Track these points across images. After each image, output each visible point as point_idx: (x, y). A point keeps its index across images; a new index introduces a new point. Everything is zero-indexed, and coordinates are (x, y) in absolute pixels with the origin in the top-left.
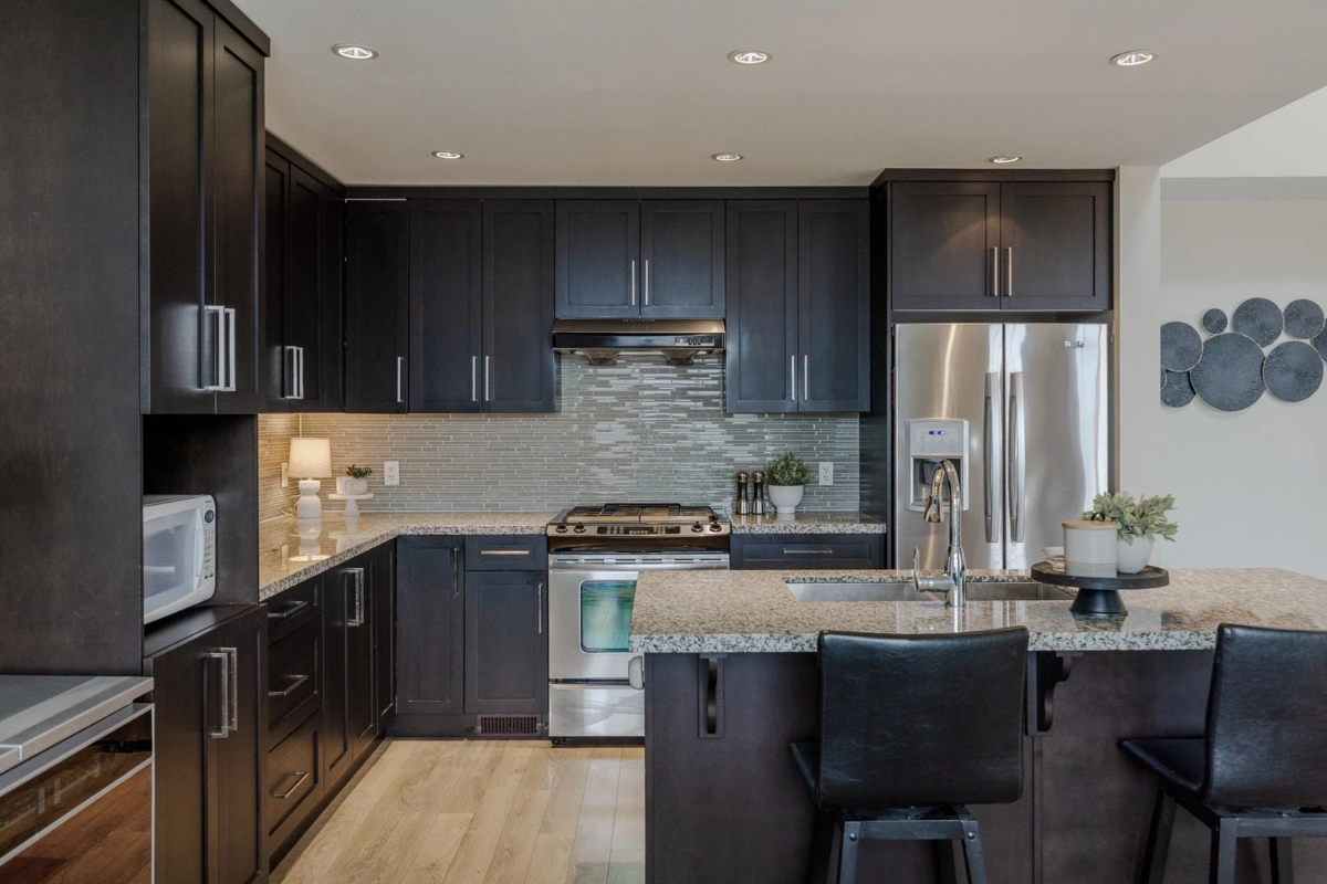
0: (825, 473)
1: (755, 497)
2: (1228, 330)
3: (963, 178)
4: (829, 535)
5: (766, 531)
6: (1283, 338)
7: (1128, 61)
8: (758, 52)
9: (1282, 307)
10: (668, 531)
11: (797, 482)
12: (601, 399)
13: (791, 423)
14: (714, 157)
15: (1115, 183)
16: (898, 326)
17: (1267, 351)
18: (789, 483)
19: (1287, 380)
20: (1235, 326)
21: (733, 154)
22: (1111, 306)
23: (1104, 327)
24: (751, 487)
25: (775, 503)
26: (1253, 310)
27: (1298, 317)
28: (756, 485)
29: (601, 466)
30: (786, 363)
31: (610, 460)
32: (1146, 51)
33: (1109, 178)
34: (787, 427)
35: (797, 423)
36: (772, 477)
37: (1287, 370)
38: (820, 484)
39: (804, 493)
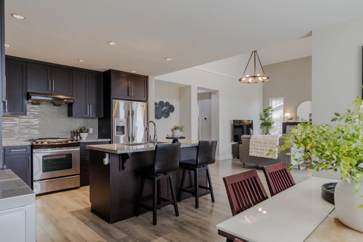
0: (91, 131)
1: (78, 135)
2: (158, 106)
3: (124, 73)
4: (100, 142)
5: (87, 142)
6: (165, 108)
7: (168, 59)
8: (114, 42)
9: (165, 103)
10: (65, 142)
11: (87, 132)
12: (35, 113)
13: (84, 120)
14: (78, 60)
15: (148, 79)
16: (113, 100)
17: (163, 110)
18: (85, 132)
19: (166, 115)
20: (159, 105)
21: (82, 60)
22: (147, 100)
23: (146, 103)
24: (76, 133)
25: (81, 137)
26: (161, 103)
27: (167, 105)
28: (78, 133)
29: (35, 130)
30: (86, 106)
31: (38, 128)
32: (171, 58)
33: (147, 77)
34: (82, 121)
35: (85, 120)
36: (81, 131)
37: (165, 113)
38: (90, 133)
39: (88, 135)
